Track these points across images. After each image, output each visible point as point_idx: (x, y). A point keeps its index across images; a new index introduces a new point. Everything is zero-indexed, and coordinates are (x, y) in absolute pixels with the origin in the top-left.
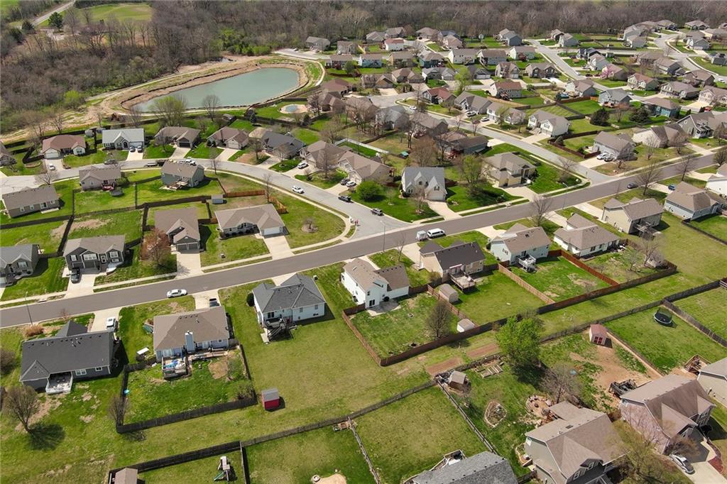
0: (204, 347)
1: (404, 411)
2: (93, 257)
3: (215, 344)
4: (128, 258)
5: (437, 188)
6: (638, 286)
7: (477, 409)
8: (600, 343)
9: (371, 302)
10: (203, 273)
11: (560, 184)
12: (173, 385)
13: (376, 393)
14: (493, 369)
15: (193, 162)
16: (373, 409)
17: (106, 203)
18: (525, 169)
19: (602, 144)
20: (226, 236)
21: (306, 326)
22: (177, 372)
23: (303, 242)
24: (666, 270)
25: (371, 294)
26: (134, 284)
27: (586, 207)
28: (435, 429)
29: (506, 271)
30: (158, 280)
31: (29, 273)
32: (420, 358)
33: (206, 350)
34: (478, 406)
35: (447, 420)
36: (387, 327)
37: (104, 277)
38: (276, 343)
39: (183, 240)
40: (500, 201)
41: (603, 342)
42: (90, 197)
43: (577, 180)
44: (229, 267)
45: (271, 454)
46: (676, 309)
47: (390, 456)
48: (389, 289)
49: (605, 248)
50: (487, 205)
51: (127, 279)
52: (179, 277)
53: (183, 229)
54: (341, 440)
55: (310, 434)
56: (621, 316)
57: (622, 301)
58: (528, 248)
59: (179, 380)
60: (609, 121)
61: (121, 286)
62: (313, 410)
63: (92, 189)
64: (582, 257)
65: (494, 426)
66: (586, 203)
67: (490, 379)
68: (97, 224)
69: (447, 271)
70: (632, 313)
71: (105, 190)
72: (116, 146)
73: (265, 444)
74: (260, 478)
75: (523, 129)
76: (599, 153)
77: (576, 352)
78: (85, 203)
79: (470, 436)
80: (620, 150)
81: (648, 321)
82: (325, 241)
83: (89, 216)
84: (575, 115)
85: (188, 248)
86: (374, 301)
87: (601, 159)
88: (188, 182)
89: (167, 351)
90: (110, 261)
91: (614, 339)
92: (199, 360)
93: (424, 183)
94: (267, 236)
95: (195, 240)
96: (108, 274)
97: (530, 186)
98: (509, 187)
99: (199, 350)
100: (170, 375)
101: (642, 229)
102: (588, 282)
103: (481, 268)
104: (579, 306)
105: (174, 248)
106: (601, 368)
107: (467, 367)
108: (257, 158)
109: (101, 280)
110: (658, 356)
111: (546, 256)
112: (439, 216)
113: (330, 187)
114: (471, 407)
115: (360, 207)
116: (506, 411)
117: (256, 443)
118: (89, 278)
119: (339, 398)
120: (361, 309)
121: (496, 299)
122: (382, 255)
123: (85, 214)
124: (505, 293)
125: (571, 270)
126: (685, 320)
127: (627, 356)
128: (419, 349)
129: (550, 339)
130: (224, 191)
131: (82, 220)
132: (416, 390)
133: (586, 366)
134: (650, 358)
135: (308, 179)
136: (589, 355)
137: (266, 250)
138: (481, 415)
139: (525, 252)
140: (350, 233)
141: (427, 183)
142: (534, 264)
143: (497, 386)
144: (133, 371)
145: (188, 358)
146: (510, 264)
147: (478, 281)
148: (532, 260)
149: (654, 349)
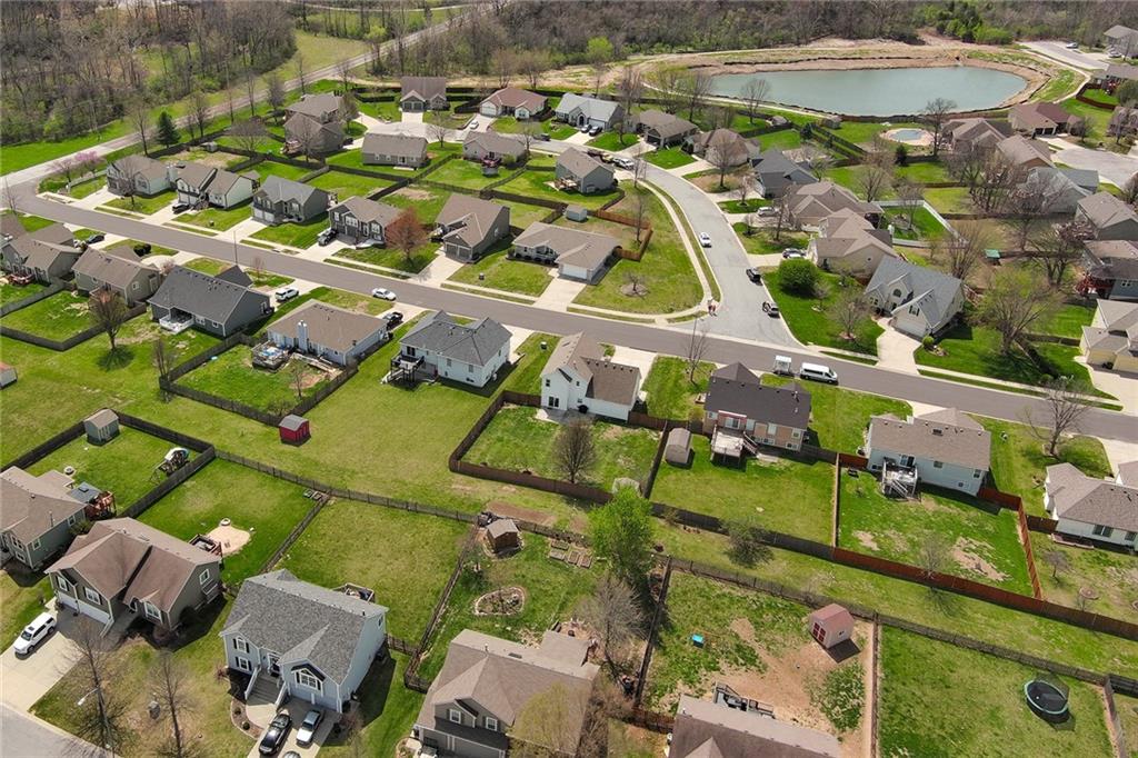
0: (316, 352)
1: (397, 524)
2: (354, 222)
3: (330, 354)
5: (914, 308)
6: (1104, 636)
7: (486, 582)
8: (820, 641)
9: (551, 399)
12: (253, 374)
13: (398, 489)
16: (369, 500)
20: (516, 256)
21: (444, 388)
22: (267, 362)
23: (599, 302)
25: (551, 385)
26: (365, 269)
30: (388, 274)
31: (299, 219)
32: (506, 487)
33: (316, 356)
34: (492, 581)
37: (351, 250)
38: (391, 388)
39: (452, 239)
40: (1045, 384)
42: (460, 168)
44: (473, 292)
45: (225, 477)
47: (316, 553)
50: (1006, 379)
51: (365, 261)
52: (414, 280)
53: (465, 225)
54: (298, 507)
55: (280, 484)
57: (1007, 629)
61: (352, 266)
62: (317, 464)
68: (422, 196)
69: (715, 414)
70: (990, 651)
71: (484, 164)
72: (570, 120)
73: (234, 465)
74: (189, 490)
77: (755, 623)
78: (446, 172)
81: (1007, 688)
82: (630, 312)
85: (458, 253)
86: (557, 401)
88: (578, 184)
89: (279, 336)
91: (867, 660)
94: (562, 276)
95: (467, 245)
96: (358, 248)
98: (1116, 372)
99: (312, 352)
100: (259, 362)
102: (987, 567)
103: (797, 446)
104: (890, 581)
105: (442, 248)
106: (762, 669)
107: (545, 533)
108: (722, 184)
109: (344, 252)
110: (922, 732)
111: (974, 494)
112: (876, 355)
113: (762, 253)
114: (479, 575)
115: (764, 293)
116: (522, 609)
117: (229, 459)
118: (337, 245)
119: (357, 470)
120: (534, 402)
121: (751, 494)
122: (680, 362)
123: (427, 182)
124: (784, 495)
125: (992, 537)
126: (1112, 738)
127: (848, 690)
128: (524, 480)
129: (738, 583)
130: (605, 207)
131: (415, 188)
132: (442, 514)
133: (739, 648)
134: (896, 722)
135: (747, 232)
136: (773, 642)
137: (539, 291)
138: (480, 591)
139: (911, 459)
140: (684, 319)
141: (910, 297)
142: (909, 487)
143: (552, 577)
144: (244, 344)
145: (290, 353)
146: (870, 467)
147: (764, 459)
148: (910, 479)
149: (934, 720)
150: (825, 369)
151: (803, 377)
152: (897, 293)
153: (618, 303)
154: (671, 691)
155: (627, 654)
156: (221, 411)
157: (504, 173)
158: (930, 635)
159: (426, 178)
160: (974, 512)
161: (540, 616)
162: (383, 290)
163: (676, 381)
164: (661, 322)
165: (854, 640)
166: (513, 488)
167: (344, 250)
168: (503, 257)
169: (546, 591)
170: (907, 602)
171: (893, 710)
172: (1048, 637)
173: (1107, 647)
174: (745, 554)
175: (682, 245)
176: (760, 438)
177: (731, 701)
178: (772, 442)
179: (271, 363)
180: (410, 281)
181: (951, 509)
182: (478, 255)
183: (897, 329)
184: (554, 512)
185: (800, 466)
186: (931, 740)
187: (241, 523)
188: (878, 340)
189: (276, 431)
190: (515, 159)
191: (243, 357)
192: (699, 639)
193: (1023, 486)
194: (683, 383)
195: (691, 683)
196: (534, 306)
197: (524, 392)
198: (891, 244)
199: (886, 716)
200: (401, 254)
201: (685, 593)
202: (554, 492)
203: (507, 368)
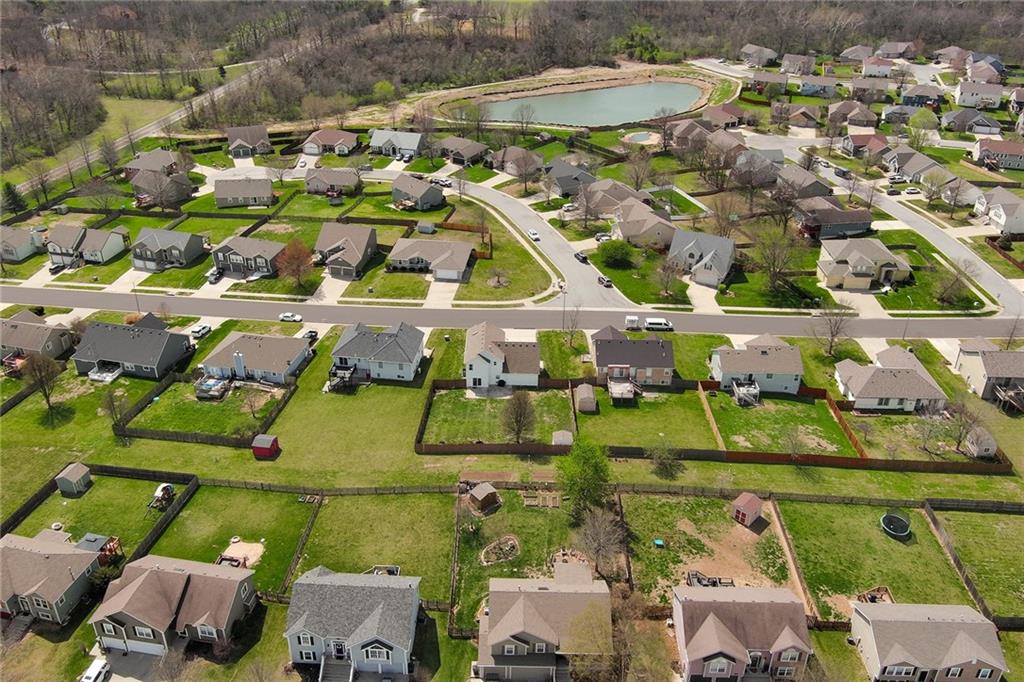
0: (256, 376)
2: (238, 259)
3: (267, 376)
5: (709, 266)
6: (910, 474)
7: (483, 537)
9: (475, 380)
11: (939, 303)
12: (200, 405)
13: (380, 478)
14: (549, 499)
16: (359, 493)
17: (316, 210)
18: (887, 269)
20: (393, 269)
21: (380, 387)
22: (211, 393)
23: (474, 296)
24: (990, 464)
26: (261, 298)
27: (946, 347)
28: (407, 539)
29: (702, 394)
30: (286, 300)
31: (181, 264)
32: (468, 458)
33: (256, 380)
34: (486, 535)
36: (472, 415)
37: (242, 284)
38: (333, 395)
39: (335, 261)
40: (807, 306)
42: (307, 201)
43: (975, 304)
44: (368, 303)
45: (217, 500)
46: (935, 521)
47: (331, 547)
48: (506, 369)
49: (909, 407)
50: (781, 307)
51: (259, 292)
52: (311, 302)
53: (344, 249)
54: (297, 512)
55: (271, 496)
56: (824, 500)
57: (854, 484)
58: (759, 372)
59: (208, 403)
61: (249, 298)
62: (298, 472)
64: (856, 410)
65: (485, 564)
66: (955, 339)
67: (532, 510)
68: (286, 229)
69: (605, 370)
70: (850, 502)
71: (328, 196)
72: (383, 151)
73: (221, 489)
74: (187, 519)
75: (964, 214)
77: (694, 520)
78: (296, 206)
81: (868, 525)
82: (502, 300)
83: (285, 221)
85: (341, 273)
86: (480, 380)
88: (416, 203)
89: (215, 369)
90: (257, 269)
91: (776, 528)
92: (243, 388)
93: (697, 257)
94: (438, 280)
96: (247, 282)
97: (883, 297)
98: (846, 290)
99: (250, 378)
100: (203, 394)
102: (824, 443)
103: (668, 381)
104: (769, 468)
105: (327, 270)
106: (711, 553)
107: (516, 487)
108: (526, 190)
109: (236, 287)
110: (830, 570)
111: (795, 393)
112: (691, 304)
113: (580, 240)
114: (476, 532)
115: (593, 271)
116: (519, 553)
117: (215, 485)
118: (227, 282)
119: (336, 470)
120: (460, 385)
121: (651, 424)
122: (557, 334)
123: (286, 217)
124: (673, 420)
125: (818, 421)
126: (940, 542)
127: (773, 553)
128: (479, 449)
129: (670, 493)
130: (446, 220)
131: (276, 223)
132: (427, 490)
133: (690, 542)
134: (811, 568)
135: (562, 225)
136: (711, 531)
137: (424, 295)
138: (481, 546)
139: (751, 375)
140: (544, 299)
141: (701, 257)
142: (755, 396)
143: (533, 521)
144: (180, 381)
145: (231, 382)
146: (722, 387)
147: (649, 396)
148: (755, 390)
149: (834, 560)
150: (663, 321)
151: (648, 329)
152: (692, 256)
153: (489, 294)
154: (656, 587)
155: (612, 568)
156: (186, 444)
157: (349, 203)
158: (810, 500)
159: (282, 213)
160: (800, 406)
161: (535, 554)
162: (289, 314)
163: (560, 349)
164: (528, 304)
165: (763, 516)
166: (475, 458)
167: (235, 285)
168: (382, 271)
169: (533, 533)
170: (785, 479)
171: (806, 560)
172: (880, 484)
173: (914, 481)
174: (666, 470)
175: (518, 242)
176: (641, 380)
177: (705, 582)
178: (650, 382)
179: (217, 394)
180: (308, 302)
181: (785, 407)
182: (361, 272)
183: (697, 283)
184: (515, 470)
185: (675, 397)
186: (838, 575)
187: (251, 537)
188: (687, 292)
189: (248, 452)
190: (353, 188)
191: (186, 393)
192: (660, 542)
193: (821, 381)
194: (566, 349)
195: (666, 577)
196: (424, 307)
197: (448, 379)
198: (670, 221)
199: (804, 566)
200: (291, 280)
201: (636, 509)
202: (507, 453)
203: (425, 363)
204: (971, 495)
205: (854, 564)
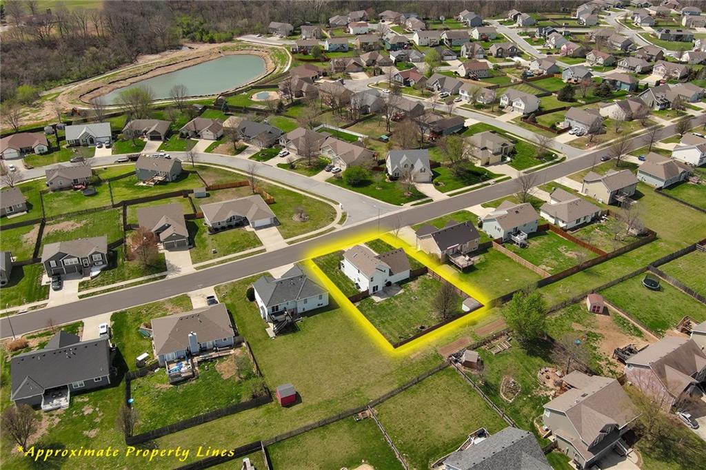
0: (208, 348)
1: (422, 395)
2: (74, 261)
3: (218, 343)
4: (112, 260)
5: (423, 169)
6: (624, 254)
7: (493, 385)
8: (598, 311)
9: (374, 287)
10: (196, 271)
11: (538, 160)
12: (181, 389)
13: (392, 379)
14: (502, 345)
15: (167, 156)
16: (392, 395)
17: (78, 203)
18: (504, 147)
19: (572, 120)
20: (215, 230)
21: (311, 318)
22: (183, 375)
23: (296, 232)
24: (647, 237)
25: (374, 279)
26: (122, 287)
27: (565, 181)
28: (454, 409)
29: (500, 248)
30: (147, 281)
31: (2, 283)
33: (211, 350)
34: (493, 383)
35: (465, 400)
36: (393, 312)
37: (88, 281)
38: (283, 337)
39: (170, 238)
40: (484, 180)
41: (601, 310)
42: (61, 198)
43: (553, 155)
44: (222, 262)
45: (293, 451)
46: (661, 274)
47: (414, 440)
48: (391, 274)
49: (589, 220)
50: (473, 184)
51: (113, 283)
52: (171, 276)
53: (169, 226)
54: (364, 429)
55: (332, 427)
56: (612, 284)
57: (612, 270)
58: (518, 225)
59: (186, 384)
60: (575, 97)
61: (108, 290)
62: (330, 402)
63: (61, 189)
64: (569, 229)
65: (511, 401)
66: (564, 177)
67: (501, 356)
68: (73, 225)
69: (445, 251)
70: (622, 280)
71: (77, 189)
72: (81, 142)
73: (287, 442)
75: (496, 108)
76: (570, 128)
77: (577, 322)
78: (55, 205)
79: (489, 413)
80: (590, 125)
81: (637, 287)
82: (317, 229)
83: (62, 218)
84: (542, 92)
85: (176, 245)
86: (377, 286)
87: (573, 134)
88: (166, 177)
89: (170, 355)
90: (93, 265)
91: (612, 308)
92: (205, 361)
93: (410, 166)
94: (257, 228)
95: (183, 237)
96: (92, 278)
97: (510, 163)
98: (491, 165)
99: (203, 350)
100: (176, 379)
101: (621, 199)
102: (578, 253)
104: (574, 277)
105: (162, 247)
106: (602, 336)
107: (477, 346)
108: (235, 149)
109: (85, 286)
110: (651, 320)
111: (537, 231)
112: (427, 197)
113: (315, 174)
114: (486, 384)
116: (520, 385)
117: (278, 441)
118: (71, 285)
119: (356, 387)
120: (364, 295)
121: (495, 276)
123: (57, 216)
124: (502, 269)
125: (561, 243)
126: (671, 284)
127: (624, 322)
129: (552, 312)
130: (205, 184)
131: (56, 223)
132: (430, 373)
133: (587, 335)
134: (644, 322)
135: (291, 166)
136: (590, 324)
137: (259, 242)
138: (497, 391)
139: (516, 228)
140: (343, 219)
142: (526, 239)
143: (508, 362)
144: (135, 378)
145: (193, 360)
146: (503, 240)
147: (476, 260)
148: (524, 236)
149: (647, 313)
152: (407, 166)
159: (49, 214)
160: (545, 238)
161: (528, 381)
164: (336, 227)
165: (602, 305)
167: (82, 284)
168: (206, 235)
172: (621, 265)
173: (630, 258)
178: (468, 251)
179: (188, 374)
181: (540, 240)
183: (417, 183)
184: (464, 335)
185: (487, 255)
186: (656, 320)
187: (352, 464)
188: (419, 190)
190: (92, 177)
192: (577, 342)
195: (600, 359)
199: (641, 322)
204: (656, 256)
205: (657, 312)
